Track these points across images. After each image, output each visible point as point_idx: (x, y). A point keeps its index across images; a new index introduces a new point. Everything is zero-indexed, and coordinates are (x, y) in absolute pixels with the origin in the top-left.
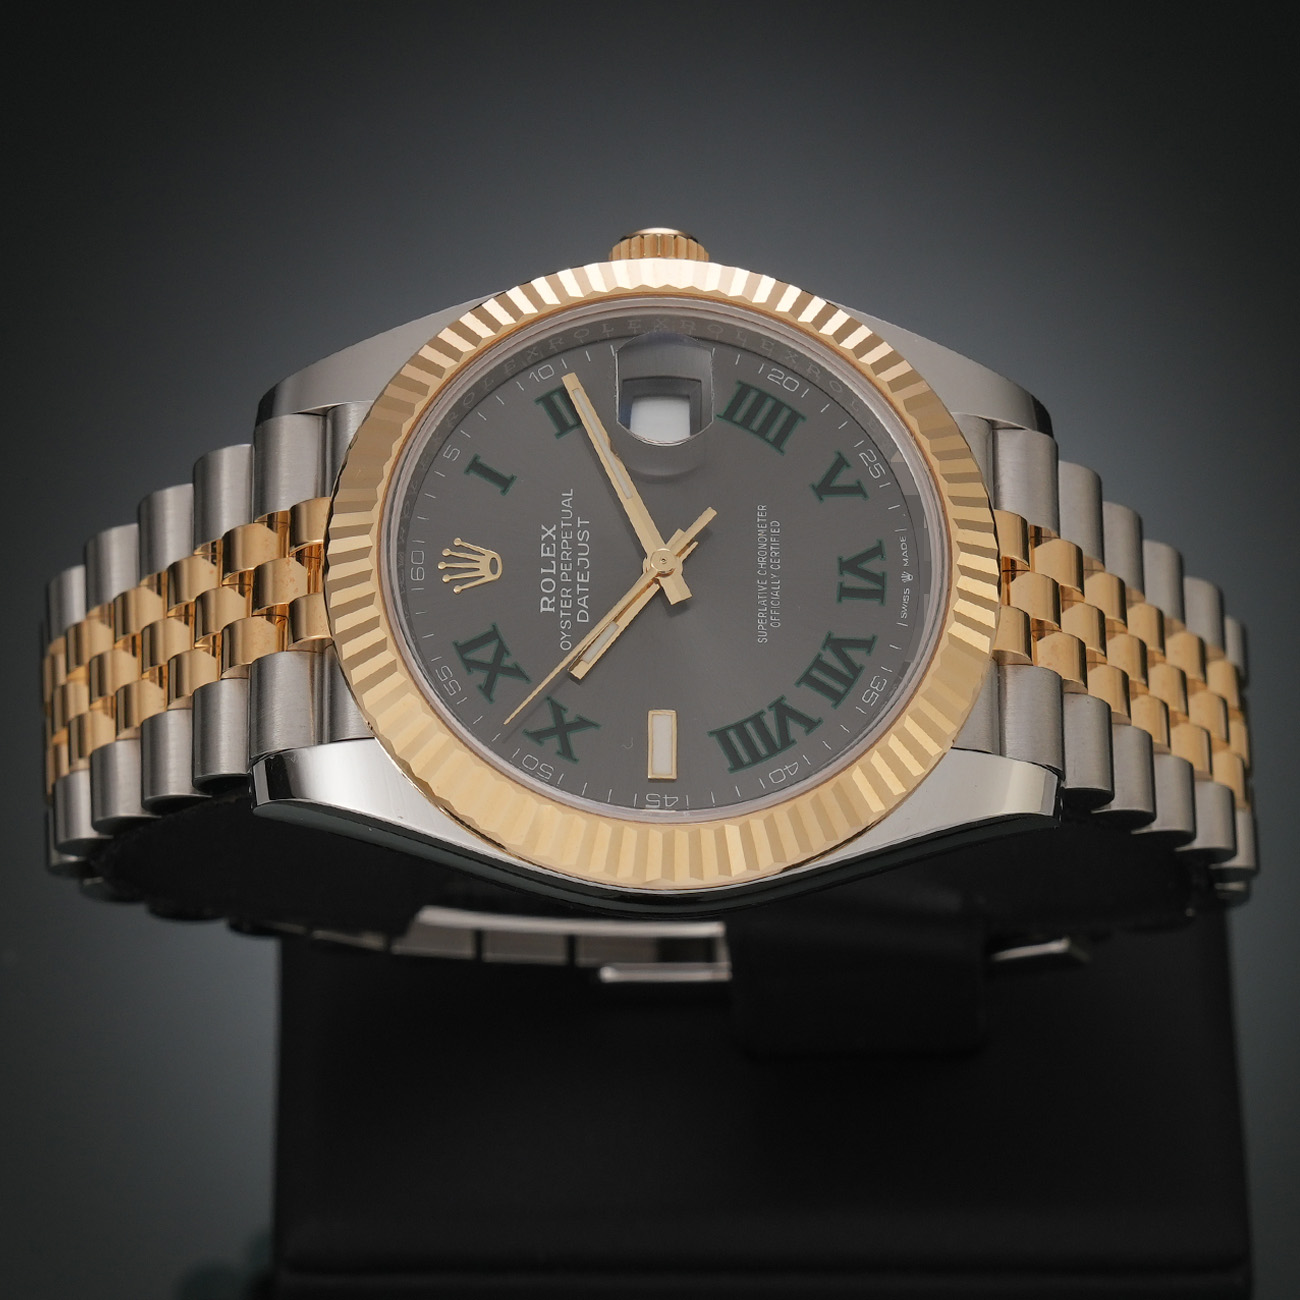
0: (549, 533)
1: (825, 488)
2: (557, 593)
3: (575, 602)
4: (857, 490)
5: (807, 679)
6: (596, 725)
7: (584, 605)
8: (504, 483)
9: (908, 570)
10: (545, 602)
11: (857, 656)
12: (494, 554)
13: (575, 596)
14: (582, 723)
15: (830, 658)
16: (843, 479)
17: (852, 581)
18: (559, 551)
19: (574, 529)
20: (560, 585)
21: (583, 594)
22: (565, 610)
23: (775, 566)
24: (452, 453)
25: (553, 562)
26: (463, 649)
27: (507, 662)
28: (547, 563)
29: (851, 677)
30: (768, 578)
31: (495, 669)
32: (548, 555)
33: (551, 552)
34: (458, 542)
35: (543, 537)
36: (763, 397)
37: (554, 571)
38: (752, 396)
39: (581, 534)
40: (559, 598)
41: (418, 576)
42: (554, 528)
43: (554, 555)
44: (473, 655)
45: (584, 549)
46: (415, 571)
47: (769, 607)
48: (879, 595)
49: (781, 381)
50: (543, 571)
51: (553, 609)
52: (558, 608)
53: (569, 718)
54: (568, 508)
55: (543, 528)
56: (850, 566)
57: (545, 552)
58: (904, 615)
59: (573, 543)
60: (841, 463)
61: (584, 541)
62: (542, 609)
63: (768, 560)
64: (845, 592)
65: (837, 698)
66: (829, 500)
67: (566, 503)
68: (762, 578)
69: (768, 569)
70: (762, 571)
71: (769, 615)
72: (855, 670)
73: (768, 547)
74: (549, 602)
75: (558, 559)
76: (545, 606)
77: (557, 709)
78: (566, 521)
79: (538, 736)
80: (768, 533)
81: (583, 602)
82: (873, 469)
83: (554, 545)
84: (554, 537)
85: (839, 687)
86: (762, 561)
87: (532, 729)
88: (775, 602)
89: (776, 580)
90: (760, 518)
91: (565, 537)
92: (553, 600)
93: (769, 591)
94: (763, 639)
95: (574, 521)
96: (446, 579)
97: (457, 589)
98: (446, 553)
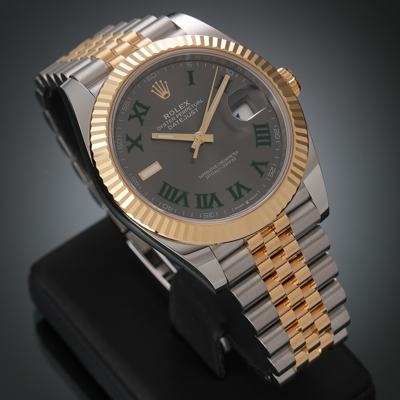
0: (187, 103)
1: (255, 165)
2: (171, 117)
3: (172, 123)
4: (262, 173)
6: (143, 151)
7: (174, 126)
8: (192, 82)
9: (249, 201)
11: (215, 204)
12: (169, 93)
13: (174, 121)
14: (141, 147)
15: (209, 198)
16: (261, 168)
17: (235, 189)
18: (184, 109)
20: (175, 116)
21: (177, 123)
22: (168, 122)
23: (223, 166)
24: (189, 65)
25: (179, 110)
26: (137, 103)
27: (143, 117)
28: (178, 108)
29: (208, 207)
30: (219, 167)
31: (138, 115)
32: (181, 107)
33: (182, 108)
34: (166, 82)
35: (184, 103)
36: (268, 132)
37: (177, 112)
38: (266, 129)
39: (193, 112)
40: (170, 118)
41: (149, 79)
42: (189, 104)
43: (181, 109)
44: (137, 107)
45: (189, 115)
46: (149, 77)
47: (211, 173)
48: (236, 198)
49: (276, 133)
50: (175, 109)
51: (166, 119)
52: (167, 120)
53: (139, 143)
54: (197, 104)
55: (187, 101)
56: (239, 186)
57: (181, 106)
58: (236, 209)
59: (189, 111)
60: (266, 164)
61: (191, 114)
62: (164, 116)
63: (224, 164)
64: (230, 189)
65: (199, 207)
66: (253, 167)
67: (198, 102)
68: (217, 166)
69: (221, 166)
70: (219, 164)
71: (208, 174)
72: (211, 206)
73: (227, 161)
74: (168, 116)
75: (181, 111)
76: (166, 116)
77: (140, 138)
78: (193, 105)
79: (128, 138)
80: (231, 159)
81: (174, 125)
82: (270, 173)
83: (184, 107)
84: (187, 105)
85: (202, 206)
86: (222, 162)
87: (129, 136)
88: (213, 173)
89: (220, 169)
90: (234, 154)
91: (189, 108)
92: (169, 117)
93: (215, 170)
94: (200, 177)
95: (195, 107)
96: (153, 86)
97: (152, 91)
98: (160, 81)
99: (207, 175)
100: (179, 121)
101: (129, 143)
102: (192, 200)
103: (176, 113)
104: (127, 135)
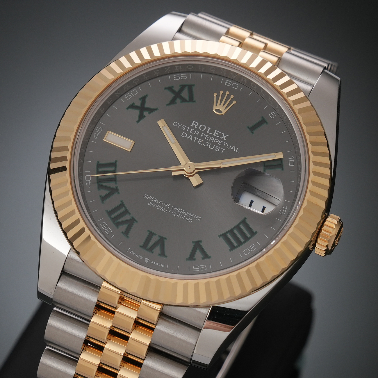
0: (224, 137)
1: (197, 245)
2: (198, 129)
3: (191, 134)
4: (192, 257)
5: (122, 205)
6: (138, 121)
7: (188, 137)
8: (253, 129)
9: (150, 262)
10: (197, 124)
11: (123, 228)
12: (224, 112)
13: (194, 135)
14: (141, 117)
15: (127, 217)
16: (198, 255)
17: (154, 239)
18: (215, 137)
19: (221, 146)
20: (201, 132)
21: (194, 139)
22: (190, 130)
23: (174, 214)
24: (272, 115)
25: (211, 134)
26: (190, 87)
27: (178, 100)
28: (212, 131)
29: (116, 222)
30: (170, 209)
31: (177, 95)
32: (215, 133)
34: (235, 102)
35: (223, 134)
36: (247, 239)
37: (208, 132)
38: (248, 235)
39: (218, 148)
40: (196, 129)
41: (228, 83)
42: (225, 139)
43: (214, 135)
44: (186, 90)
45: (212, 147)
46: (230, 83)
47: (158, 204)
48: (144, 246)
49: (250, 249)
50: (209, 128)
51: (192, 125)
52: (191, 127)
53: (146, 113)
54: (231, 148)
55: (227, 136)
56: (162, 240)
57: (217, 132)
58: (132, 252)
59: (216, 144)
60: (206, 256)
61: (215, 148)
62: (194, 122)
63: (177, 212)
64: (151, 234)
65: (110, 213)
66: (192, 245)
68: (170, 207)
69: (173, 210)
70: (173, 208)
71: (154, 202)
72: (118, 225)
73: (183, 214)
74: (196, 125)
75: (212, 135)
76: (195, 123)
77: (151, 110)
78: (226, 145)
79: (143, 99)
80: (188, 216)
81: (191, 137)
82: (197, 267)
83: (218, 137)
84: (222, 138)
85: (113, 216)
86: (178, 209)
87: (147, 99)
88: (159, 207)
89: (168, 211)
90: (196, 217)
91: (220, 142)
92: (196, 127)
93: (164, 207)
94: (145, 196)
95: (225, 148)
96: (221, 92)
97: (215, 95)
98: (232, 96)
99: (152, 202)
100: (197, 140)
101: (138, 103)
102: (113, 202)
103: (205, 132)
104: (147, 96)
